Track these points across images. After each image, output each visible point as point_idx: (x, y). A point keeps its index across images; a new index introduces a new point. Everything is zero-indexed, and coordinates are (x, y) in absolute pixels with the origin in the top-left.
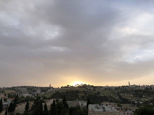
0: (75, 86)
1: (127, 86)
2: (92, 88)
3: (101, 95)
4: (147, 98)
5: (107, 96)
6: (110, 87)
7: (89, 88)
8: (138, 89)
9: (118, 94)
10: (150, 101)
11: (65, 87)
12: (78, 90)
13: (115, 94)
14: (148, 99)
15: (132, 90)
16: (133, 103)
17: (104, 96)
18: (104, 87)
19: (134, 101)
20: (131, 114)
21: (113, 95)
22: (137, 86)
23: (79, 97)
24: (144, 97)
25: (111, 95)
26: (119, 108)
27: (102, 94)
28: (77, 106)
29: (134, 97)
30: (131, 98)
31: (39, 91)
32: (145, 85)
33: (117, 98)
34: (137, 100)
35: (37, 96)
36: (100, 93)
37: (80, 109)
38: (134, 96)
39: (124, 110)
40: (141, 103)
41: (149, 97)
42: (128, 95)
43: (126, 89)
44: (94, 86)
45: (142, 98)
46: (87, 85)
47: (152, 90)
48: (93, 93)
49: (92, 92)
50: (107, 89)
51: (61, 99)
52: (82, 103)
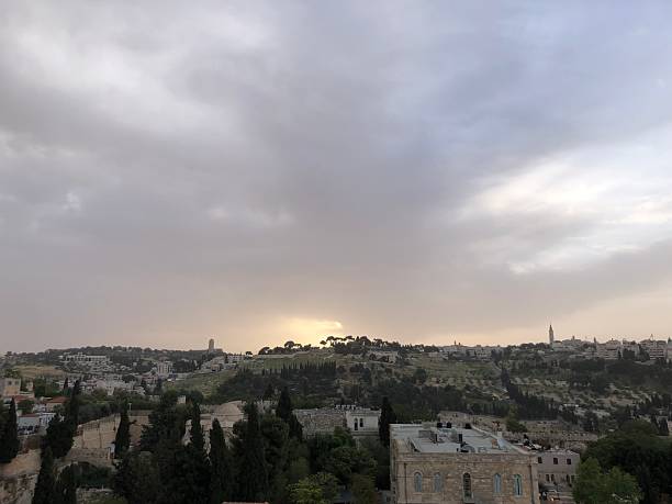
0: (321, 346)
1: (541, 346)
2: (393, 355)
3: (432, 382)
4: (629, 397)
5: (459, 388)
6: (468, 350)
7: (379, 354)
8: (588, 358)
9: (505, 378)
10: (638, 408)
11: (278, 350)
12: (334, 364)
13: (490, 379)
14: (631, 398)
15: (561, 362)
16: (569, 416)
17: (444, 386)
18: (442, 348)
19: (573, 408)
20: (569, 462)
21: (483, 382)
22: (586, 345)
23: (339, 391)
24: (616, 393)
25: (475, 383)
26: (513, 436)
27: (434, 379)
28: (338, 431)
29: (572, 391)
30: (560, 395)
31: (163, 370)
32: (621, 340)
33: (500, 395)
34: (582, 402)
35: (155, 389)
36: (426, 376)
37: (352, 443)
38: (572, 387)
39: (537, 446)
40: (600, 414)
41: (636, 393)
42: (548, 382)
43: (537, 357)
44: (403, 344)
45: (608, 395)
46: (372, 340)
47: (648, 363)
48: (396, 374)
49: (394, 370)
50: (458, 359)
51: (267, 403)
52: (359, 418)
